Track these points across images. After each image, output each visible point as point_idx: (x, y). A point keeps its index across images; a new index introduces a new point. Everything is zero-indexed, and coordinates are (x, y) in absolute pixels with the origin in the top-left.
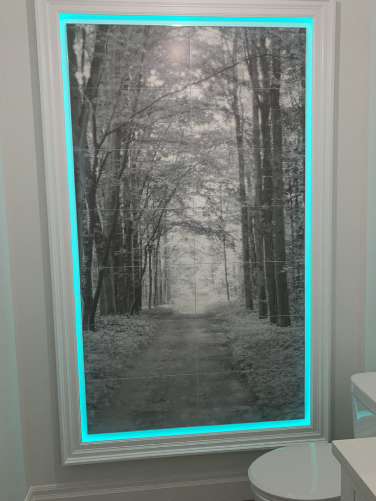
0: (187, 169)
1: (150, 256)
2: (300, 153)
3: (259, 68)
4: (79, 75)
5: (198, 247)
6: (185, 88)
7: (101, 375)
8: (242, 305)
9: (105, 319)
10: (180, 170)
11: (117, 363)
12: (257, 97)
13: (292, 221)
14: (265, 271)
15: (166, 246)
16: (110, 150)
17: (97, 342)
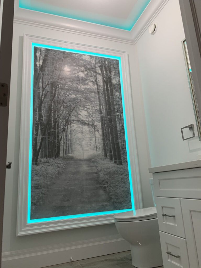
0: (79, 100)
1: (64, 133)
2: (120, 99)
3: (104, 70)
4: (38, 63)
5: (84, 130)
6: (78, 73)
7: (39, 187)
8: (103, 155)
9: (43, 160)
10: (77, 101)
11: (47, 181)
12: (104, 79)
13: (119, 123)
14: (111, 142)
15: (70, 129)
16: (49, 91)
17: (39, 170)
